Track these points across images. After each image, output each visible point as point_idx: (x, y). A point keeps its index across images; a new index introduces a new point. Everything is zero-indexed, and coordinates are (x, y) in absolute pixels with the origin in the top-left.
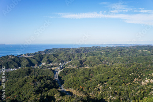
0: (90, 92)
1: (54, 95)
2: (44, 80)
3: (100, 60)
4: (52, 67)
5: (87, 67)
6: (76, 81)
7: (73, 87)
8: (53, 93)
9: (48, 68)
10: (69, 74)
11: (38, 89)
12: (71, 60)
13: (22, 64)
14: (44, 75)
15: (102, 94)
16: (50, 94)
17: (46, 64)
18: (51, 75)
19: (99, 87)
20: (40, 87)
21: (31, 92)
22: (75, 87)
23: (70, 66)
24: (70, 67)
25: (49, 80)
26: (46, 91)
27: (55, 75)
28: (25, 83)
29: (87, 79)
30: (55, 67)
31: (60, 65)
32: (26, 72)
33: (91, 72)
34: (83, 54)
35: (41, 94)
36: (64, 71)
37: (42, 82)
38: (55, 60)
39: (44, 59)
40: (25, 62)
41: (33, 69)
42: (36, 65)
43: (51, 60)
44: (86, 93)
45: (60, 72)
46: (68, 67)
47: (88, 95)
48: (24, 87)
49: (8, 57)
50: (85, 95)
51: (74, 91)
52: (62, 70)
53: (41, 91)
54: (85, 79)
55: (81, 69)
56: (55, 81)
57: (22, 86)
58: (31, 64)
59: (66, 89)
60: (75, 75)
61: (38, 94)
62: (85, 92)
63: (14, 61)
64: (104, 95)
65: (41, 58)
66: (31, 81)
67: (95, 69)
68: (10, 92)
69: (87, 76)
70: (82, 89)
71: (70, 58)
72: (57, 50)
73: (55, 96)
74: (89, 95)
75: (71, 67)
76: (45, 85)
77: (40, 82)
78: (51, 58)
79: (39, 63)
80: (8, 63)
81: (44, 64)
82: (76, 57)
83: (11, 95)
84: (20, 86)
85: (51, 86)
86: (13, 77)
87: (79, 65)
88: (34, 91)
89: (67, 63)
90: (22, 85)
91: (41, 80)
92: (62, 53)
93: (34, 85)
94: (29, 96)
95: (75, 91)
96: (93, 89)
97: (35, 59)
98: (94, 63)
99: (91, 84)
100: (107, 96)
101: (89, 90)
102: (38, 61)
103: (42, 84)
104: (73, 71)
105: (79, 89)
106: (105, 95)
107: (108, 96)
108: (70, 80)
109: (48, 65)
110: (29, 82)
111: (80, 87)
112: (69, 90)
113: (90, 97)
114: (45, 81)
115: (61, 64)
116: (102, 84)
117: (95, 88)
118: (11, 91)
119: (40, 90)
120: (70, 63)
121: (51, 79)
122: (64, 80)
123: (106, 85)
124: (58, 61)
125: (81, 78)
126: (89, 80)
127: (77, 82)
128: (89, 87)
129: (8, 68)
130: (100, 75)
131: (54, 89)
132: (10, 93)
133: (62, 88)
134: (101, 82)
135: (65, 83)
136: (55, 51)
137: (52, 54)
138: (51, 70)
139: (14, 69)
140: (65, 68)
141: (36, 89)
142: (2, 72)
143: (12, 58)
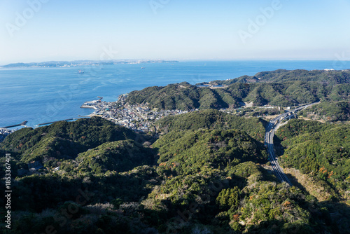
0: (345, 188)
1: (248, 176)
2: (235, 141)
4: (266, 113)
6: (314, 153)
7: (303, 166)
8: (247, 171)
9: (255, 114)
10: (302, 133)
11: (218, 157)
12: (318, 100)
13: (201, 102)
14: (237, 130)
16: (240, 172)
17: (254, 105)
18: (256, 132)
20: (223, 155)
21: (203, 161)
22: (306, 167)
23: (311, 115)
24: (311, 117)
25: (246, 141)
26: (234, 164)
27: (267, 134)
28: (196, 142)
29: (344, 153)
30: (273, 114)
31: (286, 111)
32: (206, 121)
35: (223, 168)
36: (291, 125)
37: (231, 143)
38: (275, 99)
39: (250, 94)
40: (207, 99)
42: (231, 106)
43: (266, 98)
44: (334, 189)
45: (281, 128)
46: (306, 116)
47: (337, 192)
48: (192, 149)
49: (176, 86)
50: (329, 191)
51: (301, 178)
52: (287, 122)
53: (224, 163)
54: (338, 151)
56: (258, 145)
57: (189, 147)
58: (220, 103)
59: (284, 167)
61: (216, 167)
62: (331, 185)
63: (187, 95)
65: (244, 92)
66: (208, 139)
70: (327, 176)
71: (315, 96)
72: (285, 74)
73: (250, 178)
74: (339, 195)
75: (314, 119)
76: (234, 151)
77: (227, 143)
78: (269, 91)
79: (239, 102)
80: (176, 100)
81: (249, 105)
82: (333, 94)
83: (167, 160)
84: (185, 146)
85: (249, 155)
86: (179, 127)
88: (209, 161)
89: (307, 106)
90: (188, 144)
91: (228, 140)
92: (298, 82)
93: (212, 148)
94: (198, 168)
95: (303, 176)
97: (230, 92)
101: (345, 181)
102: (235, 98)
103: (229, 149)
104: (315, 127)
105: (316, 175)
108: (297, 148)
109: (258, 110)
110: (203, 141)
111: (321, 169)
112: (289, 172)
113: (344, 200)
114: (238, 142)
115: (289, 108)
118: (168, 153)
119: (222, 161)
120: (313, 107)
121: (252, 140)
124: (283, 101)
125: (326, 149)
127: (315, 156)
128: (346, 175)
129: (174, 109)
131: (250, 163)
132: (167, 156)
133: (274, 165)
135: (285, 155)
136: (280, 77)
137: (271, 84)
138: (260, 119)
139: (184, 112)
140: (297, 118)
141: (214, 157)
142: (164, 115)
143: (183, 89)
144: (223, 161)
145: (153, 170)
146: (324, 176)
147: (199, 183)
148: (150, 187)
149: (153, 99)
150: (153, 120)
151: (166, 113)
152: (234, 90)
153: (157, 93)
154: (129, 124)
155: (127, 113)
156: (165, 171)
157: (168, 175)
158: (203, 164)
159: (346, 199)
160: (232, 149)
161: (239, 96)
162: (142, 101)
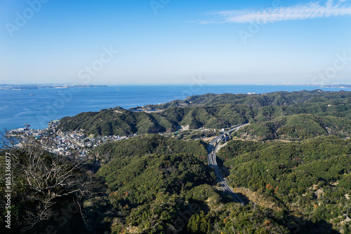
0: (290, 201)
1: (206, 199)
2: (185, 164)
3: (322, 125)
4: (203, 135)
5: (285, 140)
6: (259, 171)
7: (251, 184)
8: (204, 193)
9: (194, 137)
10: (241, 153)
11: (171, 182)
12: (247, 122)
13: (139, 127)
14: (184, 154)
15: (322, 209)
16: (198, 196)
17: (190, 128)
18: (200, 153)
19: (315, 190)
20: (176, 179)
21: (157, 188)
22: (254, 185)
23: (244, 135)
24: (244, 138)
25: (195, 164)
26: (189, 188)
27: (210, 155)
28: (145, 168)
29: (285, 169)
30: (210, 136)
31: (221, 133)
32: (148, 146)
33: (294, 152)
34: (277, 107)
35: (179, 193)
36: (231, 146)
37: (181, 167)
38: (209, 122)
39: (186, 118)
40: (145, 124)
41: (162, 138)
42: (169, 130)
43: (201, 121)
44: (282, 203)
45: (221, 149)
46: (239, 137)
47: (285, 206)
48: (143, 175)
49: (111, 111)
50: (279, 206)
51: (251, 195)
52: (226, 144)
54: (280, 168)
55: (271, 145)
56: (208, 169)
57: (139, 174)
58: (157, 127)
59: (234, 187)
60: (257, 157)
61: (171, 193)
62: (278, 199)
63: (124, 120)
64: (329, 213)
65: (179, 116)
66: (158, 165)
67: (306, 146)
68: (115, 182)
69: (287, 162)
70: (273, 191)
71: (245, 118)
72: (215, 98)
73: (208, 200)
74: (288, 208)
75: (247, 139)
76: (186, 175)
77: (177, 168)
78: (202, 115)
79: (176, 126)
80: (113, 125)
81: (185, 128)
82: (259, 116)
83: (117, 189)
84: (135, 173)
85: (200, 177)
86: (121, 153)
87: (268, 135)
88: (163, 187)
89: (238, 128)
90: (138, 171)
91: (178, 164)
92: (228, 105)
93: (164, 173)
94: (153, 195)
95: (254, 194)
96: (300, 194)
97: (166, 116)
98: (304, 130)
99: (295, 181)
100: (337, 215)
101: (290, 195)
102: (172, 121)
103: (180, 173)
104: (251, 147)
105: (263, 191)
106: (332, 213)
107: (340, 217)
108: (243, 167)
109: (195, 132)
110: (153, 167)
111: (267, 186)
112: (240, 191)
113: (292, 212)
114: (188, 166)
115: (223, 130)
116: (325, 184)
117: (304, 192)
118: (117, 182)
120: (246, 128)
121: (201, 163)
122: (229, 168)
123: (334, 188)
124: (217, 124)
125: (270, 166)
126: (291, 171)
127: (260, 174)
128: (289, 189)
129: (112, 134)
130: (319, 161)
131: (206, 186)
132: (117, 185)
133: (223, 185)
134: (320, 179)
135: (232, 175)
136: (210, 100)
137: (204, 108)
138: (201, 142)
139: (123, 138)
140: (232, 139)
141: (168, 182)
142: (102, 141)
143: (119, 114)
144: (177, 186)
145: (107, 201)
146: (271, 192)
147: (168, 211)
148: (109, 220)
149: (88, 125)
150: (91, 147)
151: (103, 139)
152: (170, 114)
153: (92, 119)
154: (65, 153)
155: (61, 141)
156: (119, 201)
157: (123, 205)
158: (157, 190)
159: (294, 211)
160: (184, 173)
161: (175, 120)
162: (76, 128)
